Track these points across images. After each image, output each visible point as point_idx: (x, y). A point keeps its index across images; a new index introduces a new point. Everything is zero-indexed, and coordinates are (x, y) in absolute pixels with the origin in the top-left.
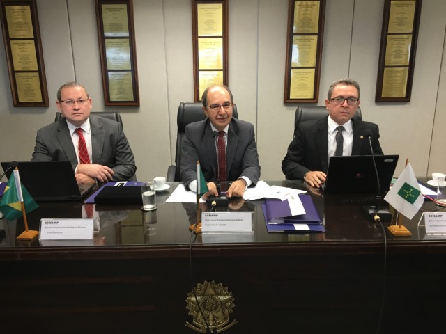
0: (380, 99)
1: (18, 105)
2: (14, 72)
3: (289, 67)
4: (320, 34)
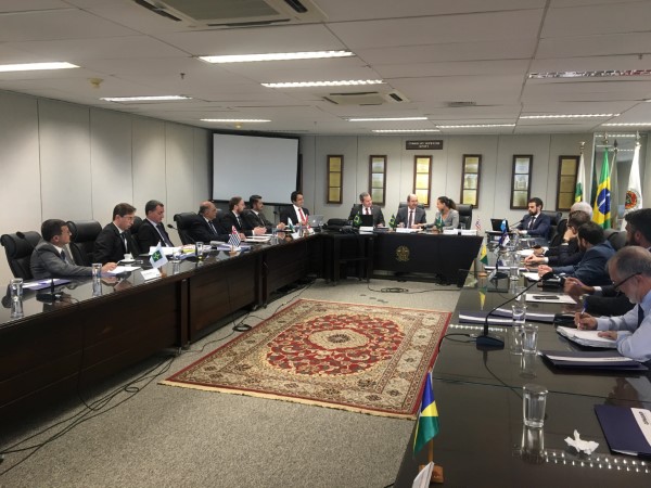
0: (512, 207)
1: (329, 202)
2: (328, 187)
3: (462, 189)
4: (479, 173)
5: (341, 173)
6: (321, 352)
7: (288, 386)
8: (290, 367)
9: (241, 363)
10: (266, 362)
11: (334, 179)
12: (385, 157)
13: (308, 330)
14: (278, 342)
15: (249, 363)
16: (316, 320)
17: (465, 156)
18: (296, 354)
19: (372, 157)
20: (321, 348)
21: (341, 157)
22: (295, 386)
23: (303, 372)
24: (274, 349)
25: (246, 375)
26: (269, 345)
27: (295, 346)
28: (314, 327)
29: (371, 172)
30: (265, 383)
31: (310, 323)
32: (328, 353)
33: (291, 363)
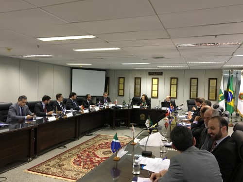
2: (119, 90)
5: (124, 84)
6: (97, 159)
7: (76, 175)
8: (81, 166)
9: (61, 163)
10: (72, 163)
11: (121, 86)
12: (140, 78)
13: (96, 149)
14: (81, 153)
15: (65, 163)
16: (102, 144)
17: (171, 78)
18: (86, 159)
19: (135, 78)
20: (98, 157)
21: (124, 78)
22: (78, 174)
23: (85, 168)
24: (78, 157)
25: (61, 169)
26: (77, 155)
27: (88, 156)
28: (100, 147)
29: (135, 84)
30: (67, 173)
31: (99, 145)
32: (100, 159)
33: (82, 164)
